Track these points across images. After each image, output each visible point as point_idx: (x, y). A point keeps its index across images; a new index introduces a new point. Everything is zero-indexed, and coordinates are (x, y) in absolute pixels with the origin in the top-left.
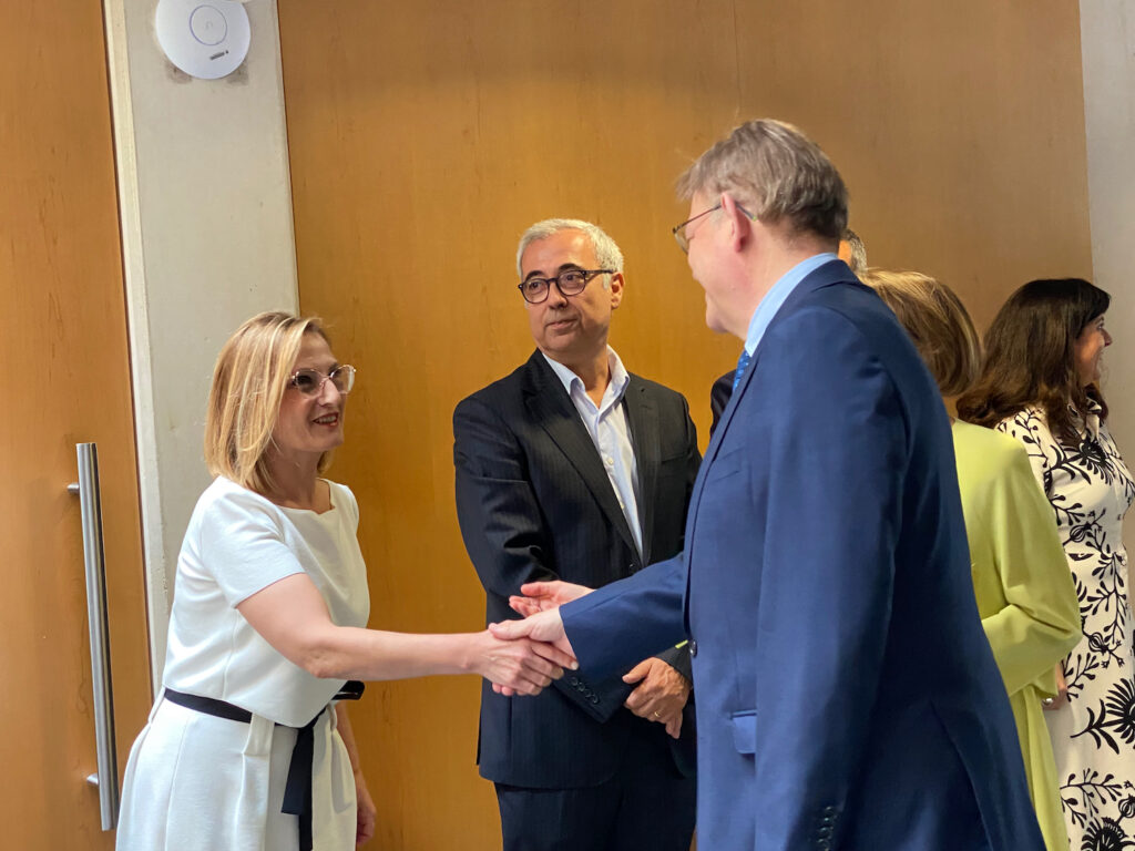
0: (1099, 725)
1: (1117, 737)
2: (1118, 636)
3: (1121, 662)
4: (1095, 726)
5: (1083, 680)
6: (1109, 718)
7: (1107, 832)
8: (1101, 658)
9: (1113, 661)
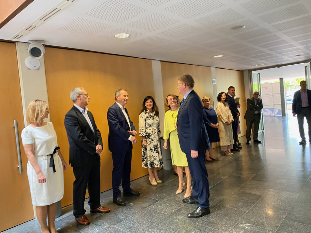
0: (152, 149)
1: (154, 151)
2: (154, 139)
3: (155, 142)
4: (151, 149)
5: (150, 144)
6: (153, 149)
7: (152, 162)
8: (152, 141)
9: (154, 142)
